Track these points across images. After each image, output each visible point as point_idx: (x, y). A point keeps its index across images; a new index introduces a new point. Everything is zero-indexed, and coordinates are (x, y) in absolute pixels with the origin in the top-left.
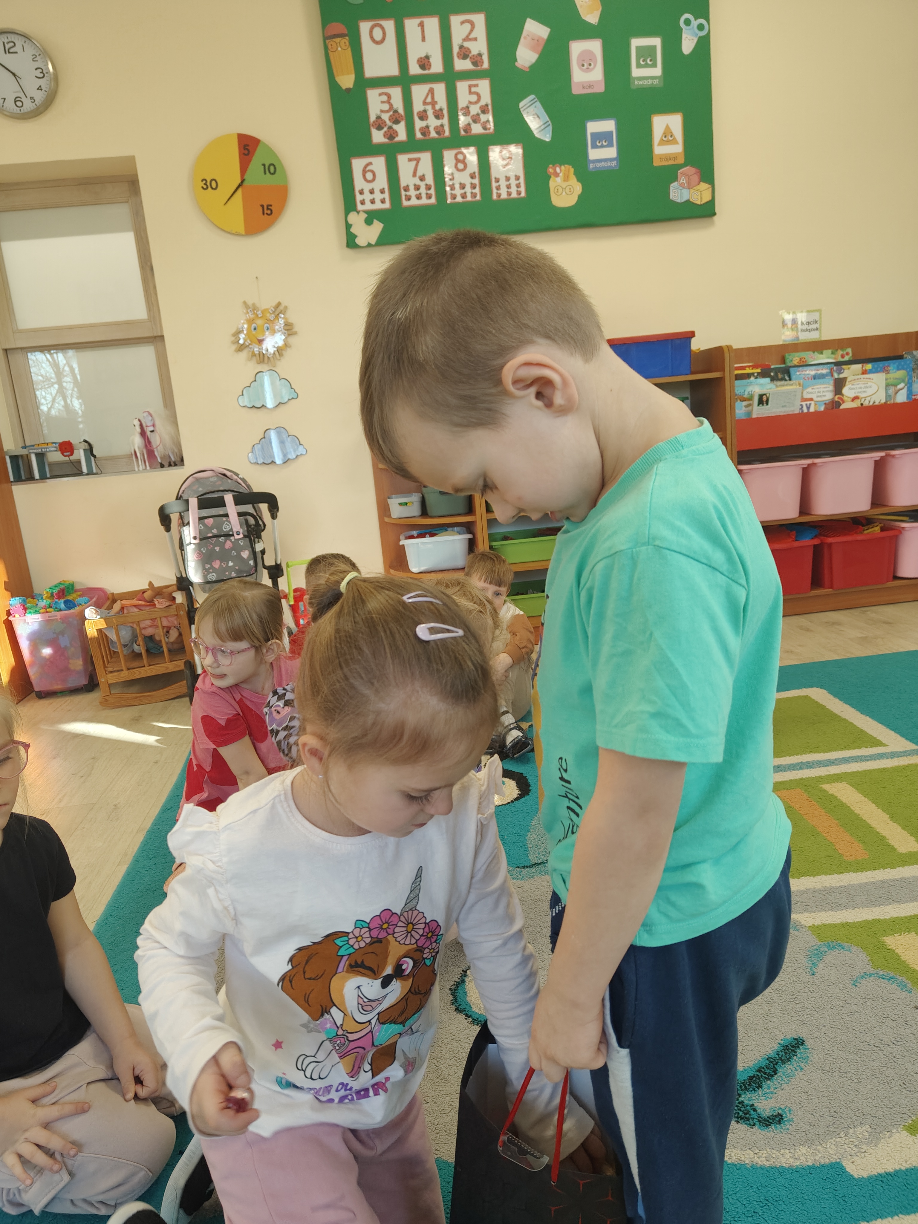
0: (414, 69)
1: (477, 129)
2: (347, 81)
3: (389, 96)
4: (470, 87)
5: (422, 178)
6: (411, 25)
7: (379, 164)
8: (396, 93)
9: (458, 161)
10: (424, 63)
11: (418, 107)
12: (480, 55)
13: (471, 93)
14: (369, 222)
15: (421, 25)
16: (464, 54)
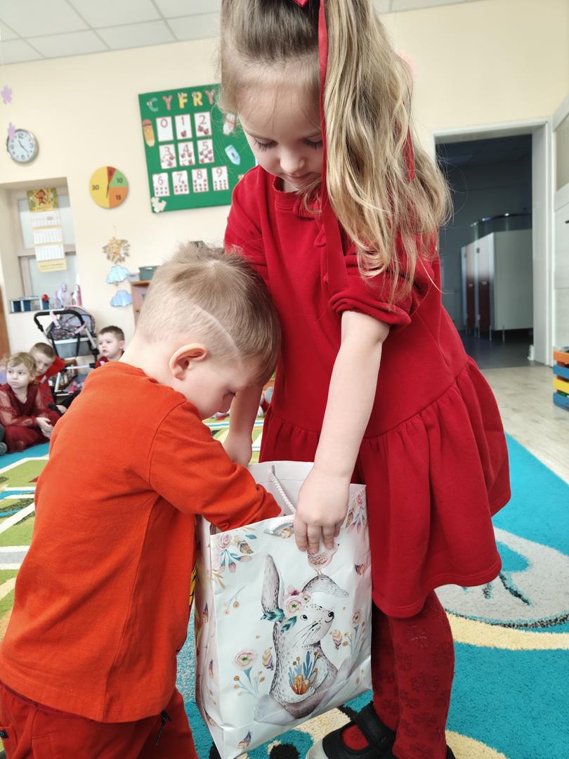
0: (179, 137)
1: (207, 161)
2: (151, 143)
3: (169, 149)
4: (204, 143)
5: (183, 182)
6: (178, 119)
7: (165, 176)
8: (172, 147)
9: (198, 174)
10: (184, 134)
11: (181, 152)
12: (207, 130)
13: (204, 145)
14: (160, 201)
15: (182, 118)
16: (201, 129)
